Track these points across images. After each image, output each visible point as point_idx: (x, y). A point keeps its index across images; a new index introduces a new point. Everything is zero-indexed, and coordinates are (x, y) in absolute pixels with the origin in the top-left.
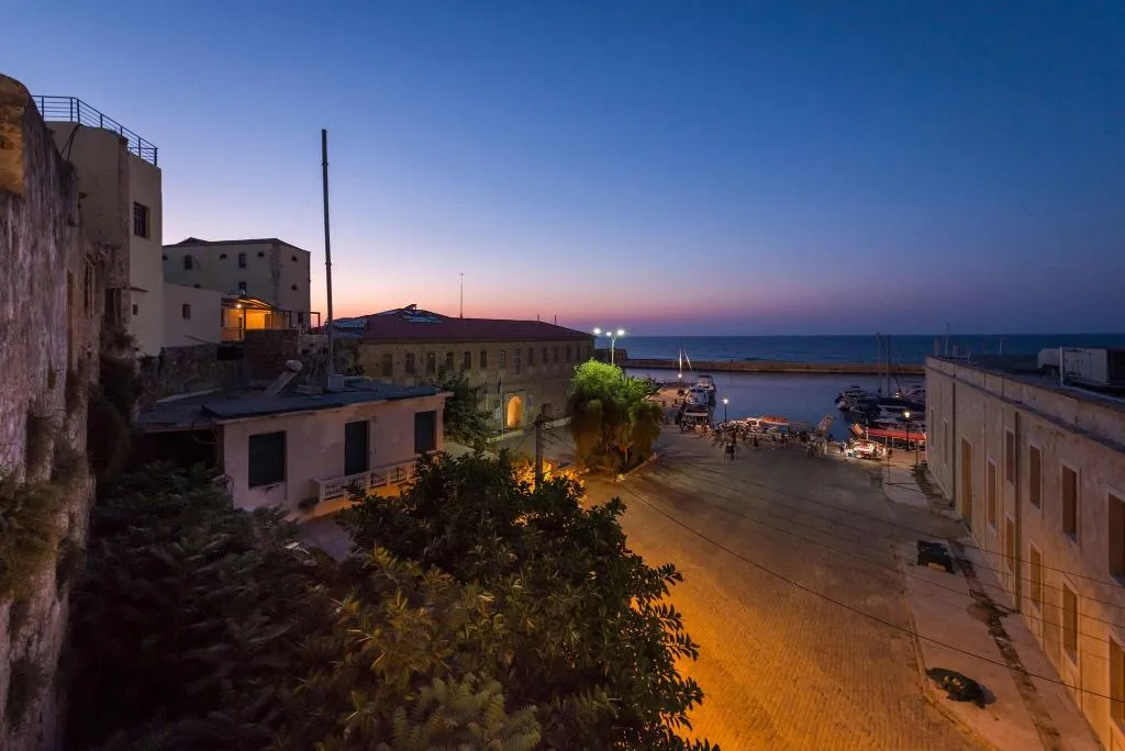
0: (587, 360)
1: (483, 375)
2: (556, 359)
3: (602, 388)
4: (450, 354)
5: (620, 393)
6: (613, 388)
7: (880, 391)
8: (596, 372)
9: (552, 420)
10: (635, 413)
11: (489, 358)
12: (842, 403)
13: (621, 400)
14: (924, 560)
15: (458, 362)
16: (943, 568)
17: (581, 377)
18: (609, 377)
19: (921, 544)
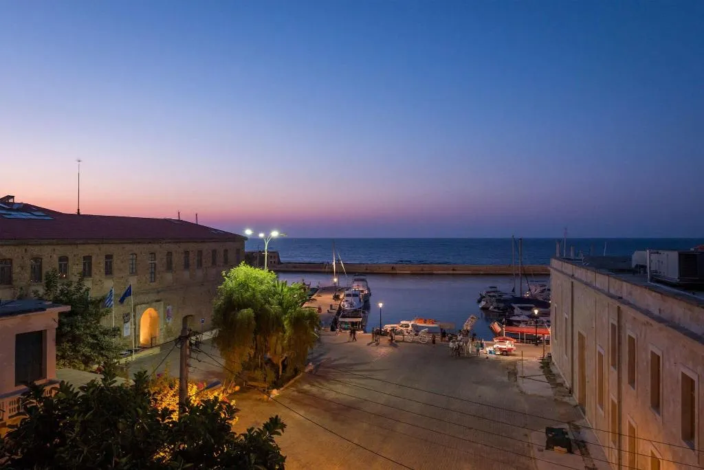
0: (237, 264)
1: (109, 284)
2: (200, 264)
3: (254, 295)
4: (63, 259)
5: (274, 301)
6: (268, 295)
7: (513, 291)
8: (247, 276)
9: (196, 333)
10: (290, 321)
11: (116, 263)
12: (483, 303)
13: (275, 308)
14: (551, 444)
15: (76, 269)
16: (565, 450)
17: (230, 284)
18: (261, 283)
19: (549, 430)
